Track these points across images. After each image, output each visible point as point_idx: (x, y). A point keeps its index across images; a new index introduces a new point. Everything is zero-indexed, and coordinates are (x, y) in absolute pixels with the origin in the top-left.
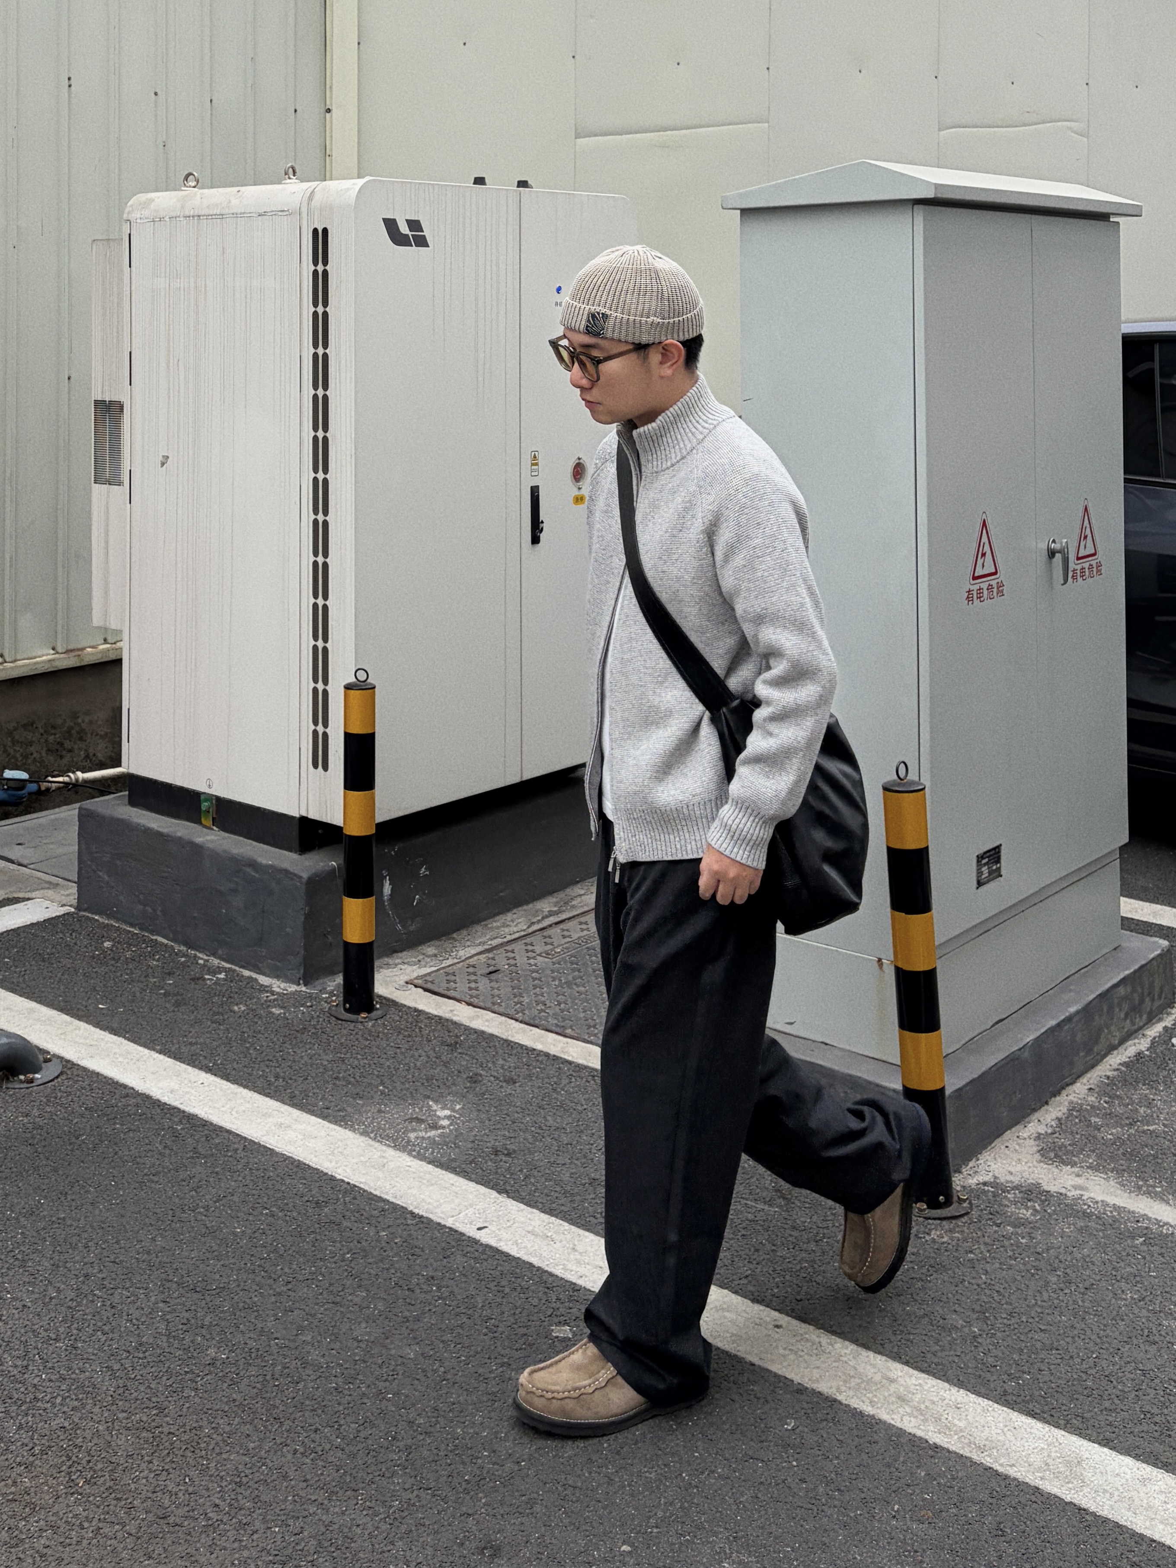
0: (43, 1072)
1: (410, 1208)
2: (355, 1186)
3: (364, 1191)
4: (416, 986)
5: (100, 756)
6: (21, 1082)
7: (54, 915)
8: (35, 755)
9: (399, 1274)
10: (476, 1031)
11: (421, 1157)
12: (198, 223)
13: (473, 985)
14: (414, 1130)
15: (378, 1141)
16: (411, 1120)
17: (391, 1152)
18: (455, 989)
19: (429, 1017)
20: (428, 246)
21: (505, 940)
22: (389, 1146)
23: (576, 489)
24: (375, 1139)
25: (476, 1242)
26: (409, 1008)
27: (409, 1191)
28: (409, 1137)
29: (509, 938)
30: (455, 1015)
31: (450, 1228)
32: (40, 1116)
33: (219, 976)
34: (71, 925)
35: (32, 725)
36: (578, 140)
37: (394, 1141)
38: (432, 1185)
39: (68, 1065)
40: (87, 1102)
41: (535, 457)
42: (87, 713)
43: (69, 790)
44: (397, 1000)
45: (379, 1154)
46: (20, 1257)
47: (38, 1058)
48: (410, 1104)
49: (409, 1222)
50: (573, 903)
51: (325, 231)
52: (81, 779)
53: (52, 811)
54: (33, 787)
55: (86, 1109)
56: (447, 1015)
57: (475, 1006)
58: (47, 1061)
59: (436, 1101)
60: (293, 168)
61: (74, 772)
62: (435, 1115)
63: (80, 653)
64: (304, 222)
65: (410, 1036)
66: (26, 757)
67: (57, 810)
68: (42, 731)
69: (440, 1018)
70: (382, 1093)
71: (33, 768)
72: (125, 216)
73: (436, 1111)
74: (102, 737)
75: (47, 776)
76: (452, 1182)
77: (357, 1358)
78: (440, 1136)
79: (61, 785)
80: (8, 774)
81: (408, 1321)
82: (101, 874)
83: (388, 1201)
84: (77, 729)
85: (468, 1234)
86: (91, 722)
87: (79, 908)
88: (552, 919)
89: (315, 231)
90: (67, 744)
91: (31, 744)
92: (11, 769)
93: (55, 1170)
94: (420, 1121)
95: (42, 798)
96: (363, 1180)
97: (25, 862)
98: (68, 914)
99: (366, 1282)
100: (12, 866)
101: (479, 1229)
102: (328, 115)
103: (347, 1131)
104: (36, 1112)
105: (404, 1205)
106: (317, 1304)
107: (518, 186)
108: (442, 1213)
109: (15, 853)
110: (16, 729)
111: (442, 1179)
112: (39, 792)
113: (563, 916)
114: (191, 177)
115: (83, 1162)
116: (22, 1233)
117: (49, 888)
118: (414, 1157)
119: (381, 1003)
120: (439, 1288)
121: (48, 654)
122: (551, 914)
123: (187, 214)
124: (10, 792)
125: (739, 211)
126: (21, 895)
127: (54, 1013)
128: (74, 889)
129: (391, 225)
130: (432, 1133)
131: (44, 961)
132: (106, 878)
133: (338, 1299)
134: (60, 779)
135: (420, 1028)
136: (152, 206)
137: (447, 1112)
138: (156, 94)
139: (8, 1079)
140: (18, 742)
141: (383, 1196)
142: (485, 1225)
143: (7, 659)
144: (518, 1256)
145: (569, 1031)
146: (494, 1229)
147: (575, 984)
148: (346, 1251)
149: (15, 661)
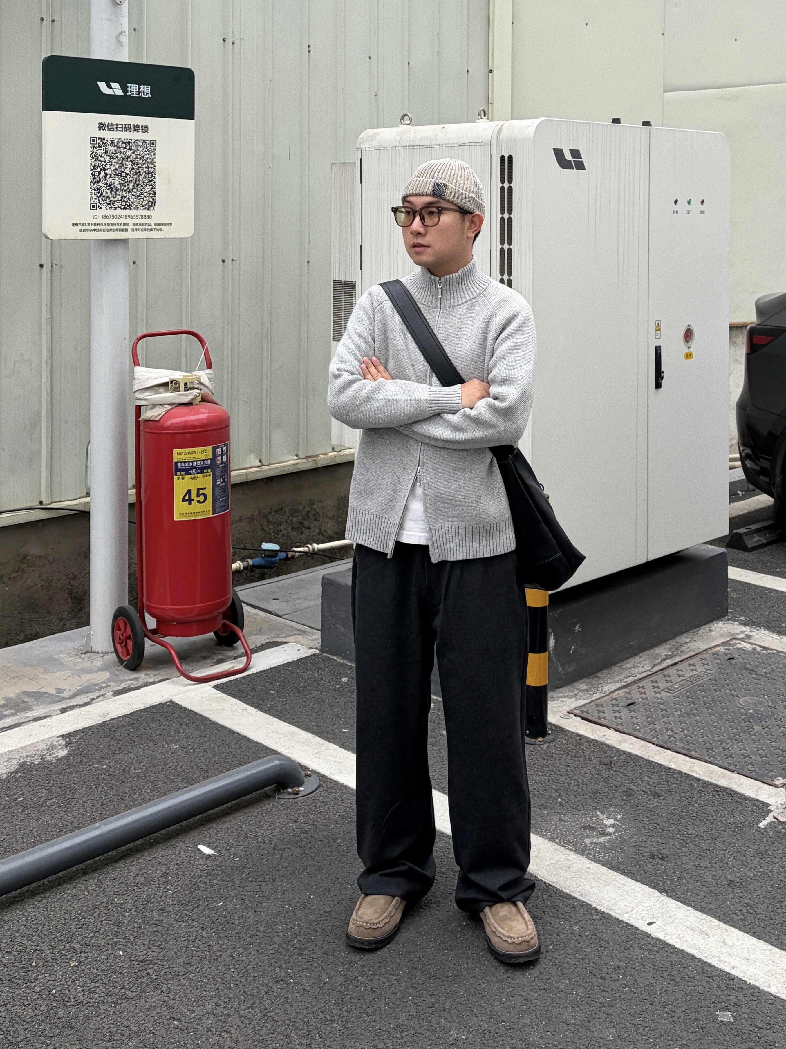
0: (305, 785)
1: (594, 905)
2: (549, 885)
3: (557, 889)
4: (575, 716)
5: (329, 531)
6: (289, 793)
7: (304, 656)
8: (284, 532)
9: (592, 964)
10: (624, 753)
11: (596, 860)
13: (618, 715)
14: (588, 837)
15: (563, 846)
16: (585, 828)
17: (573, 856)
18: (604, 718)
19: (588, 741)
21: (636, 678)
22: (572, 850)
24: (559, 844)
25: (649, 936)
26: (573, 733)
27: (591, 890)
28: (585, 843)
29: (639, 676)
30: (607, 739)
31: (627, 923)
32: (305, 822)
34: (317, 664)
35: (281, 510)
37: (575, 846)
38: (608, 885)
39: (324, 779)
40: (339, 810)
42: (320, 501)
43: (308, 557)
44: (563, 727)
45: (564, 857)
46: (298, 945)
47: (300, 773)
48: (582, 814)
49: (594, 917)
50: (682, 648)
52: (316, 549)
54: (282, 555)
55: (339, 816)
56: (602, 740)
57: (621, 732)
58: (308, 776)
59: (602, 812)
61: (311, 544)
62: (603, 824)
63: (316, 458)
65: (575, 756)
66: (277, 533)
67: (300, 573)
68: (288, 514)
69: (597, 741)
70: (561, 804)
71: (282, 541)
73: (603, 820)
74: (330, 518)
75: (292, 547)
76: (623, 882)
77: (568, 1040)
78: (609, 841)
79: (302, 554)
80: (266, 546)
81: (604, 1006)
82: (338, 626)
83: (576, 898)
84: (314, 513)
85: (641, 929)
86: (323, 507)
87: (322, 650)
88: (669, 662)
90: (306, 523)
91: (280, 523)
92: (266, 542)
93: (320, 869)
94: (592, 829)
95: (289, 564)
96: (555, 880)
97: (281, 614)
98: (314, 655)
99: (568, 971)
100: (271, 617)
101: (649, 924)
103: (538, 837)
104: (302, 819)
105: (589, 902)
106: (531, 990)
108: (619, 909)
109: (273, 606)
110: (270, 513)
111: (615, 880)
112: (287, 559)
113: (677, 659)
115: (340, 862)
116: (298, 925)
117: (298, 635)
118: (591, 860)
119: (552, 729)
120: (625, 977)
121: (294, 460)
122: (667, 657)
124: (266, 559)
126: (278, 640)
127: (310, 735)
128: (318, 635)
130: (602, 839)
131: (299, 692)
132: (342, 629)
133: (547, 986)
134: (302, 549)
135: (583, 750)
137: (611, 821)
139: (279, 791)
140: (272, 522)
141: (571, 894)
142: (653, 920)
143: (264, 464)
144: (681, 948)
145: (693, 753)
146: (660, 924)
147: (693, 714)
148: (549, 943)
149: (270, 464)
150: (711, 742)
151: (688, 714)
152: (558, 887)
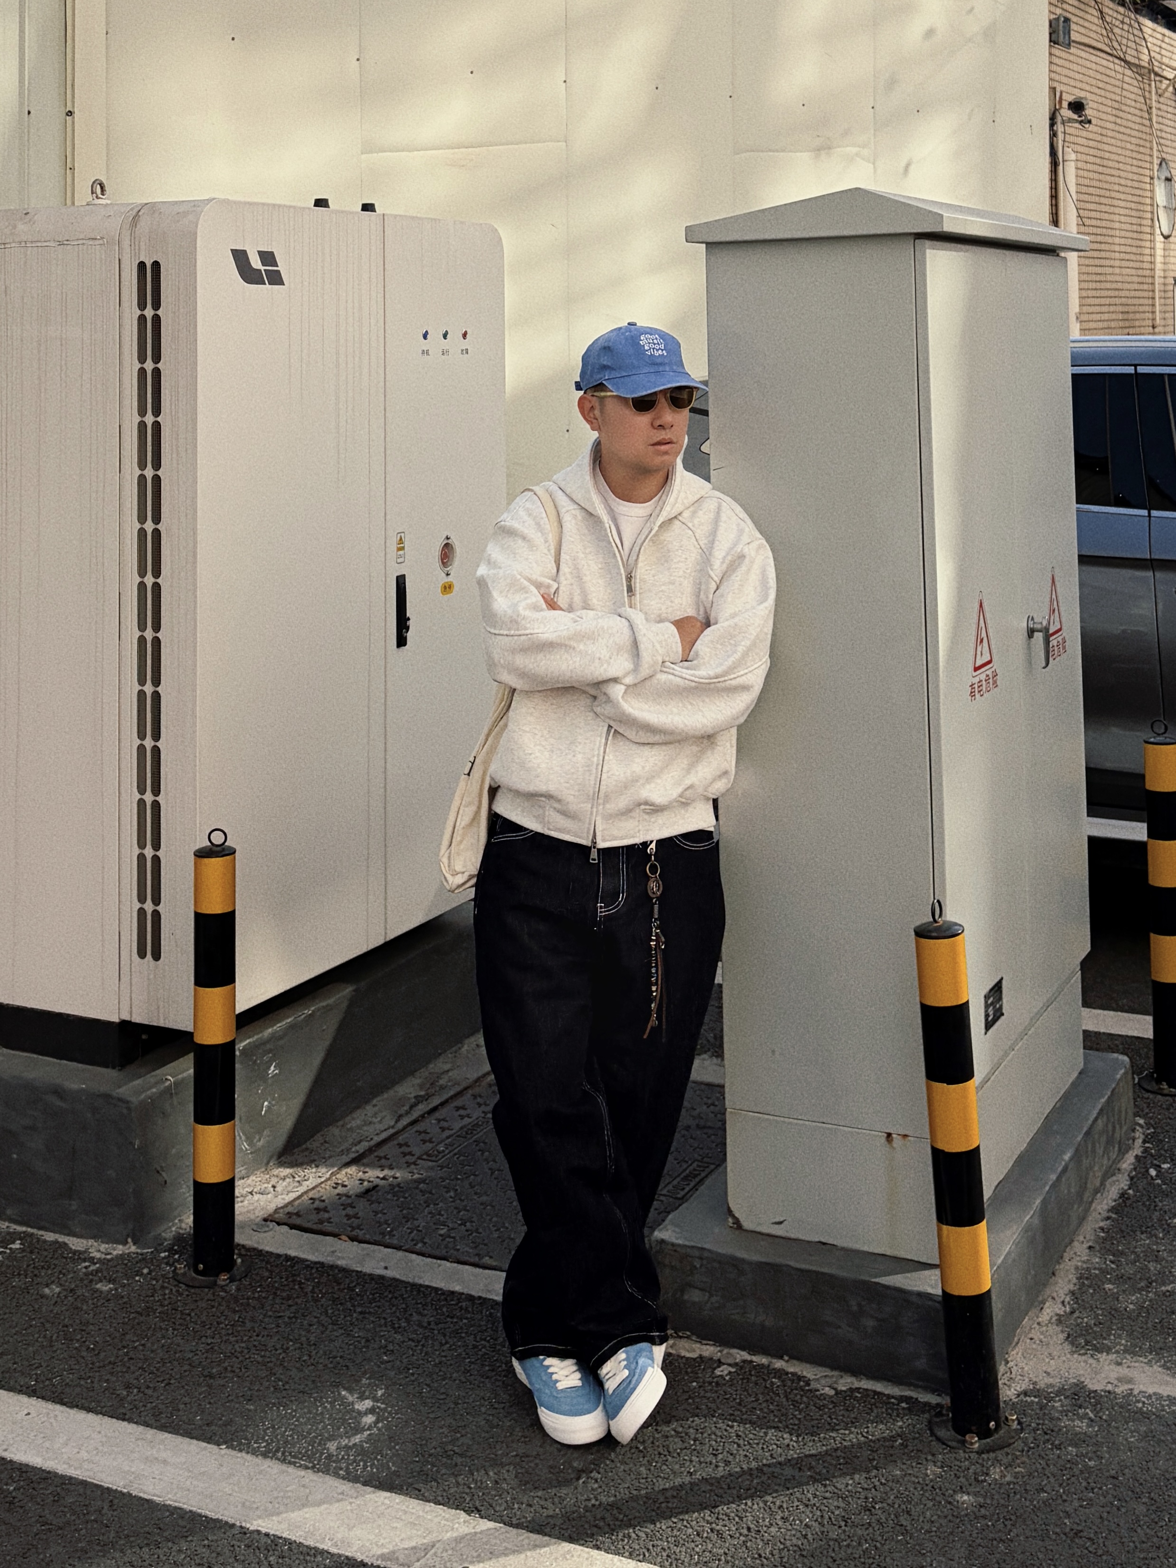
2: (277, 1537)
3: (293, 1542)
4: (279, 1224)
10: (372, 1277)
11: (351, 1477)
13: (350, 1211)
14: (332, 1438)
15: (290, 1463)
16: (325, 1423)
17: (310, 1477)
18: (329, 1221)
19: (308, 1266)
21: (373, 1143)
22: (307, 1468)
24: (283, 1461)
27: (351, 1533)
28: (328, 1450)
29: (377, 1139)
30: (339, 1258)
33: (13, 1246)
37: (310, 1458)
44: (261, 1248)
45: (295, 1481)
48: (316, 1399)
50: (440, 1082)
56: (329, 1260)
57: (360, 1242)
59: (350, 1390)
62: (353, 1410)
65: (289, 1298)
69: (322, 1264)
70: (276, 1388)
73: (353, 1404)
76: (403, 1508)
78: (369, 1439)
88: (423, 1108)
94: (336, 1422)
103: (244, 1454)
108: (404, 1557)
111: (389, 1506)
113: (437, 1100)
118: (343, 1478)
119: (241, 1255)
122: (419, 1100)
130: (357, 1439)
135: (300, 1283)
137: (368, 1404)
145: (486, 1260)
152: (292, 1538)
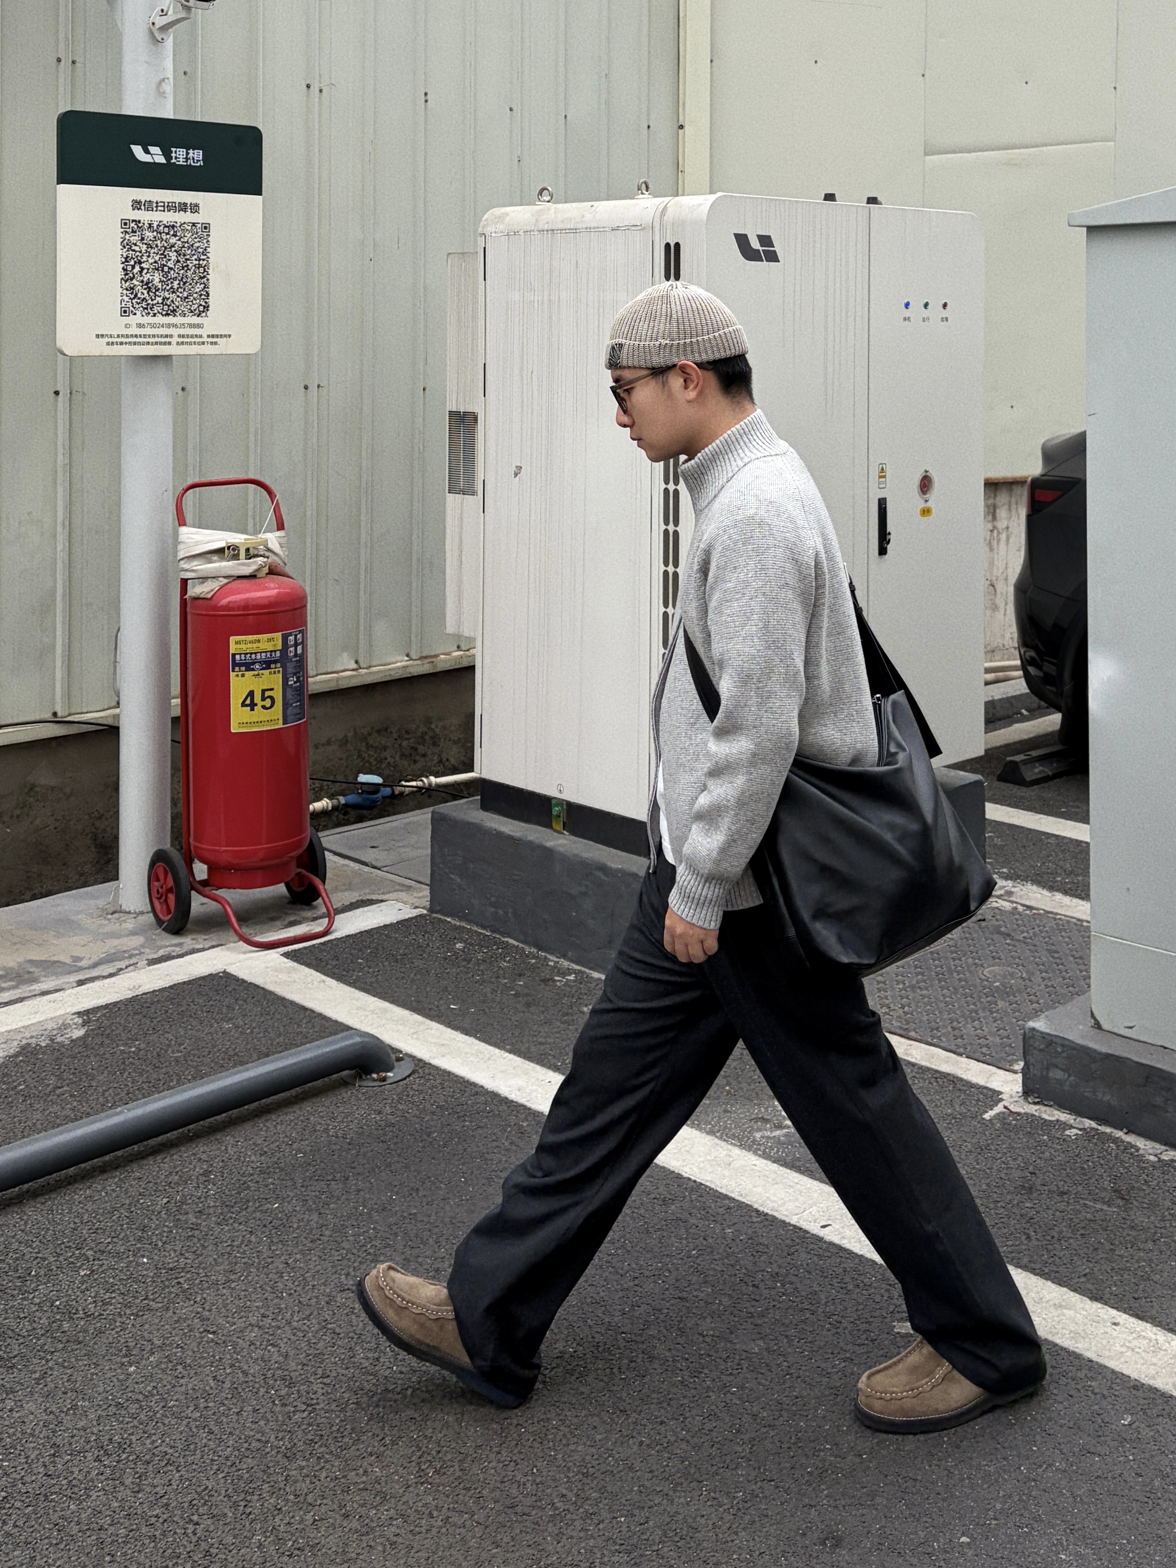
0: (396, 1070)
1: (756, 1206)
2: (701, 1184)
3: (711, 1189)
5: (453, 761)
6: (374, 1080)
7: (407, 917)
8: (389, 759)
9: (744, 1271)
11: (766, 1156)
12: (552, 239)
14: (759, 1130)
15: (725, 1140)
16: (757, 1120)
17: (736, 1151)
20: (778, 261)
22: (735, 1145)
23: (923, 502)
24: (721, 1138)
25: (820, 1239)
27: (754, 1189)
28: (754, 1137)
31: (795, 1226)
32: (392, 1114)
33: (569, 978)
34: (423, 927)
35: (386, 730)
36: (928, 158)
37: (740, 1140)
38: (777, 1183)
39: (420, 1065)
40: (438, 1100)
41: (882, 469)
42: (440, 719)
43: (423, 794)
45: (725, 1153)
46: (372, 1251)
47: (389, 1057)
48: (755, 1104)
49: (755, 1220)
51: (677, 245)
52: (434, 783)
53: (406, 815)
54: (387, 791)
55: (437, 1107)
58: (399, 1060)
60: (646, 183)
61: (427, 777)
63: (433, 659)
64: (657, 238)
66: (380, 761)
67: (410, 814)
68: (395, 735)
70: (729, 1092)
71: (387, 772)
72: (480, 230)
74: (455, 742)
75: (400, 781)
76: (796, 1181)
77: (702, 1352)
78: (785, 1135)
79: (415, 789)
80: (363, 778)
81: (753, 1317)
82: (453, 876)
83: (734, 1199)
84: (431, 734)
85: (812, 1232)
86: (444, 728)
87: (431, 910)
89: (668, 246)
90: (421, 749)
91: (385, 748)
92: (365, 774)
93: (407, 1167)
94: (765, 1120)
95: (396, 802)
96: (709, 1179)
97: (378, 865)
98: (420, 916)
99: (711, 1278)
100: (366, 869)
101: (824, 1227)
102: (681, 131)
103: (694, 1130)
104: (388, 1109)
105: (749, 1203)
106: (663, 1299)
107: (868, 203)
108: (787, 1210)
109: (369, 856)
110: (370, 734)
111: (787, 1178)
112: (393, 796)
114: (545, 191)
115: (433, 1158)
116: (374, 1229)
117: (402, 891)
118: (760, 1156)
120: (783, 1285)
121: (402, 661)
123: (541, 228)
124: (365, 796)
125: (1085, 229)
126: (374, 897)
127: (406, 1013)
128: (426, 891)
129: (742, 240)
130: (777, 1133)
131: (396, 961)
132: (459, 880)
133: (685, 1294)
134: (414, 783)
136: (507, 219)
138: (511, 110)
139: (361, 1077)
140: (372, 747)
141: (728, 1193)
142: (829, 1223)
143: (362, 665)
144: (861, 1253)
145: (912, 1034)
146: (837, 1227)
147: (919, 988)
148: (692, 1247)
149: (370, 667)
150: (938, 1021)
151: (913, 987)
152: (713, 1186)
